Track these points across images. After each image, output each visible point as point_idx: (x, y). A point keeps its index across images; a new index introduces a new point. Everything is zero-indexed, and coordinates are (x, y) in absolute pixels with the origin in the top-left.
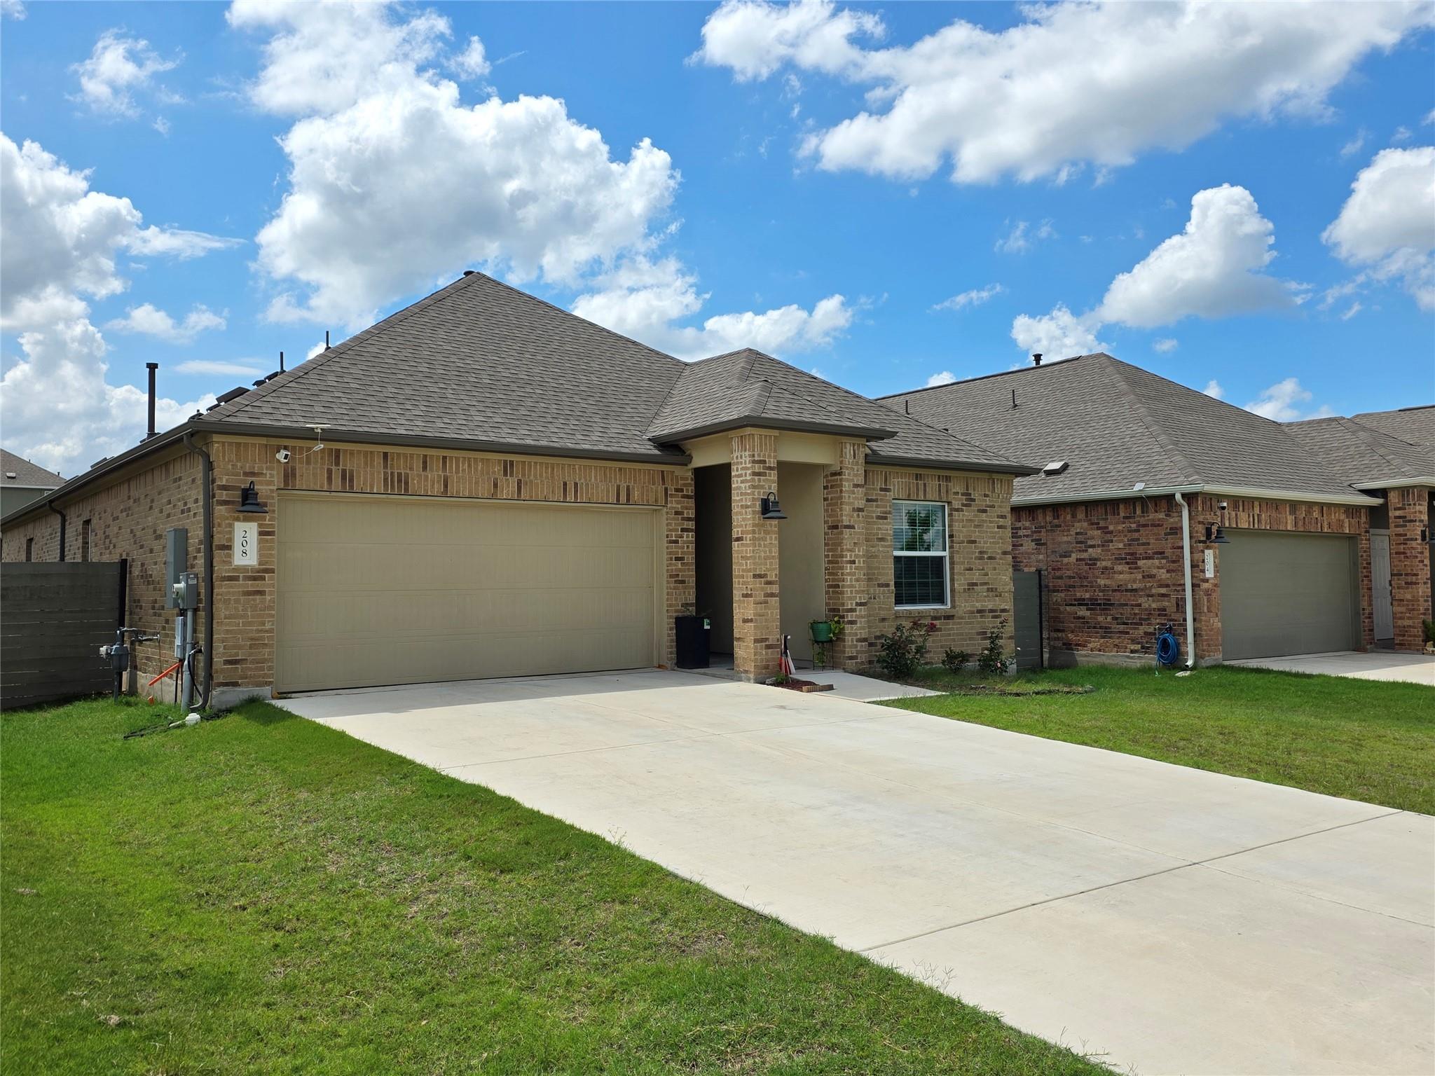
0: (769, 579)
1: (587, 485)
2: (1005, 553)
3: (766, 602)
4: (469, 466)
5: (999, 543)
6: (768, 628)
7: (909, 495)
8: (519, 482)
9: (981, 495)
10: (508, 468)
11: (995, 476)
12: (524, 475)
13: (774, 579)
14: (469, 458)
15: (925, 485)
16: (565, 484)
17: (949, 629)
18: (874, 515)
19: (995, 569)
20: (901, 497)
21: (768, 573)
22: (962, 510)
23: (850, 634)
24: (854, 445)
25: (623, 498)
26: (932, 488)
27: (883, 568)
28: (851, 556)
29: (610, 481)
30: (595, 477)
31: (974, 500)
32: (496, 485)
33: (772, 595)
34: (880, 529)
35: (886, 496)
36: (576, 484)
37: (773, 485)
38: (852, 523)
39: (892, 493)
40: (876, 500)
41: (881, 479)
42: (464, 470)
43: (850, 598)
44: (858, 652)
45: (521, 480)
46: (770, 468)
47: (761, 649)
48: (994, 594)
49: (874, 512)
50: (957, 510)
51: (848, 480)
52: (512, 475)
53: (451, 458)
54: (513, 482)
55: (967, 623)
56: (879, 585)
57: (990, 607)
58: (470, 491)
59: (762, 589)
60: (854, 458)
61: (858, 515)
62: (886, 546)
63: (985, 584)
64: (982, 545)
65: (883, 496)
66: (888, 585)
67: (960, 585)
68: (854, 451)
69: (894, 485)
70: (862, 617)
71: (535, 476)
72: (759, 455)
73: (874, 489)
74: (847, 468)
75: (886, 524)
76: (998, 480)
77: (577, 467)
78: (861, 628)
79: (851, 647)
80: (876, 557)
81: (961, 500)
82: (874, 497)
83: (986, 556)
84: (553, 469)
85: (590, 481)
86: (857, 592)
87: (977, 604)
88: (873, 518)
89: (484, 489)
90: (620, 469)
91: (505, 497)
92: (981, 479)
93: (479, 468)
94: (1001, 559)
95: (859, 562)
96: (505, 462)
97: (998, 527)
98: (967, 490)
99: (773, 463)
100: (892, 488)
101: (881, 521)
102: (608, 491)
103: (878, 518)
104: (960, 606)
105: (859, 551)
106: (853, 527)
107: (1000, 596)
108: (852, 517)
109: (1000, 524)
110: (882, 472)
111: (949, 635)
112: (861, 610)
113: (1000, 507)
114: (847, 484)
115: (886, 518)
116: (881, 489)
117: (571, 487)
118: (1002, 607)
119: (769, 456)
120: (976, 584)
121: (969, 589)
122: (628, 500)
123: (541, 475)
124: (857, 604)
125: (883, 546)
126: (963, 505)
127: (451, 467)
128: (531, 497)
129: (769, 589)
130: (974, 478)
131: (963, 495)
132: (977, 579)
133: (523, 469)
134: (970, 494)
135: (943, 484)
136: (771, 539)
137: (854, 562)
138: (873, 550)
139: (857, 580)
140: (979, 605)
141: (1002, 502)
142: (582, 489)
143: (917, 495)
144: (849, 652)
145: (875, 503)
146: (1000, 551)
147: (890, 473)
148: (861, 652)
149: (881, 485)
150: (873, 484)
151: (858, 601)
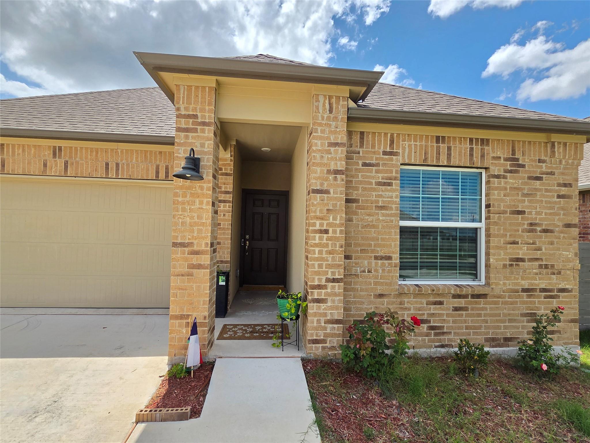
0: (195, 248)
1: (128, 165)
2: (568, 226)
3: (190, 275)
4: (23, 150)
5: (559, 214)
6: (192, 304)
7: (426, 159)
8: (66, 163)
9: (535, 161)
10: (56, 152)
11: (555, 137)
12: (71, 157)
13: (203, 248)
14: (23, 146)
15: (449, 149)
16: (107, 164)
17: (478, 309)
18: (374, 181)
19: (552, 243)
20: (413, 162)
21: (195, 242)
22: (505, 177)
23: (315, 314)
24: (330, 97)
25: (162, 175)
26: (460, 152)
27: (383, 239)
28: (321, 225)
29: (151, 162)
30: (137, 158)
31: (523, 166)
32: (45, 165)
33: (199, 267)
34: (381, 196)
35: (392, 160)
36: (117, 165)
37: (207, 143)
38: (325, 187)
39: (400, 158)
40: (377, 165)
41: (385, 140)
42: (18, 154)
43: (318, 273)
44: (326, 335)
45: (67, 161)
46: (204, 124)
47: (180, 325)
48: (550, 271)
49: (373, 178)
50: (498, 177)
51: (320, 138)
52: (60, 157)
53: (8, 145)
54: (60, 163)
55: (506, 303)
56: (376, 258)
57: (543, 286)
58: (24, 169)
59: (186, 260)
60: (331, 111)
61: (335, 179)
62: (388, 215)
63: (537, 259)
64: (532, 216)
65: (387, 160)
66: (389, 258)
67: (497, 260)
68: (330, 104)
69: (404, 149)
70: (335, 295)
71: (81, 158)
72: (186, 109)
73: (374, 153)
74: (320, 125)
75: (388, 191)
76: (559, 143)
77: (119, 151)
78: (331, 308)
79: (316, 329)
80: (374, 226)
81: (503, 165)
82: (374, 162)
83: (539, 229)
84: (97, 153)
85: (131, 161)
86: (329, 266)
87: (523, 282)
88: (371, 183)
89: (36, 167)
90: (161, 153)
91: (53, 174)
92: (535, 143)
93: (33, 152)
94: (562, 232)
95: (334, 232)
96: (55, 147)
97: (559, 197)
98: (514, 153)
99: (209, 117)
100: (400, 151)
101: (383, 188)
102: (148, 170)
103: (379, 184)
104: (497, 284)
105: (335, 219)
106: (327, 192)
107: (559, 273)
108: (327, 179)
109: (562, 193)
110: (386, 134)
111: (479, 315)
112: (333, 287)
113: (563, 174)
114: (319, 142)
115: (390, 184)
116: (385, 153)
117: (112, 166)
118: (560, 286)
119: (202, 110)
120: (522, 260)
121: (511, 265)
122: (167, 176)
123: (86, 158)
124: (328, 280)
125: (383, 215)
126: (506, 171)
127: (8, 152)
128: (77, 174)
129: (195, 260)
130: (524, 142)
131: (506, 160)
132: (523, 254)
133: (71, 153)
134: (517, 160)
135: (477, 148)
136: (201, 203)
137: (326, 232)
138: (370, 219)
139: (330, 252)
140: (526, 284)
141: (565, 169)
142: (123, 168)
143: (438, 159)
144: (311, 334)
145: (374, 168)
146: (561, 224)
147: (398, 135)
148: (333, 335)
149: (385, 147)
150: (373, 146)
151: (330, 276)
